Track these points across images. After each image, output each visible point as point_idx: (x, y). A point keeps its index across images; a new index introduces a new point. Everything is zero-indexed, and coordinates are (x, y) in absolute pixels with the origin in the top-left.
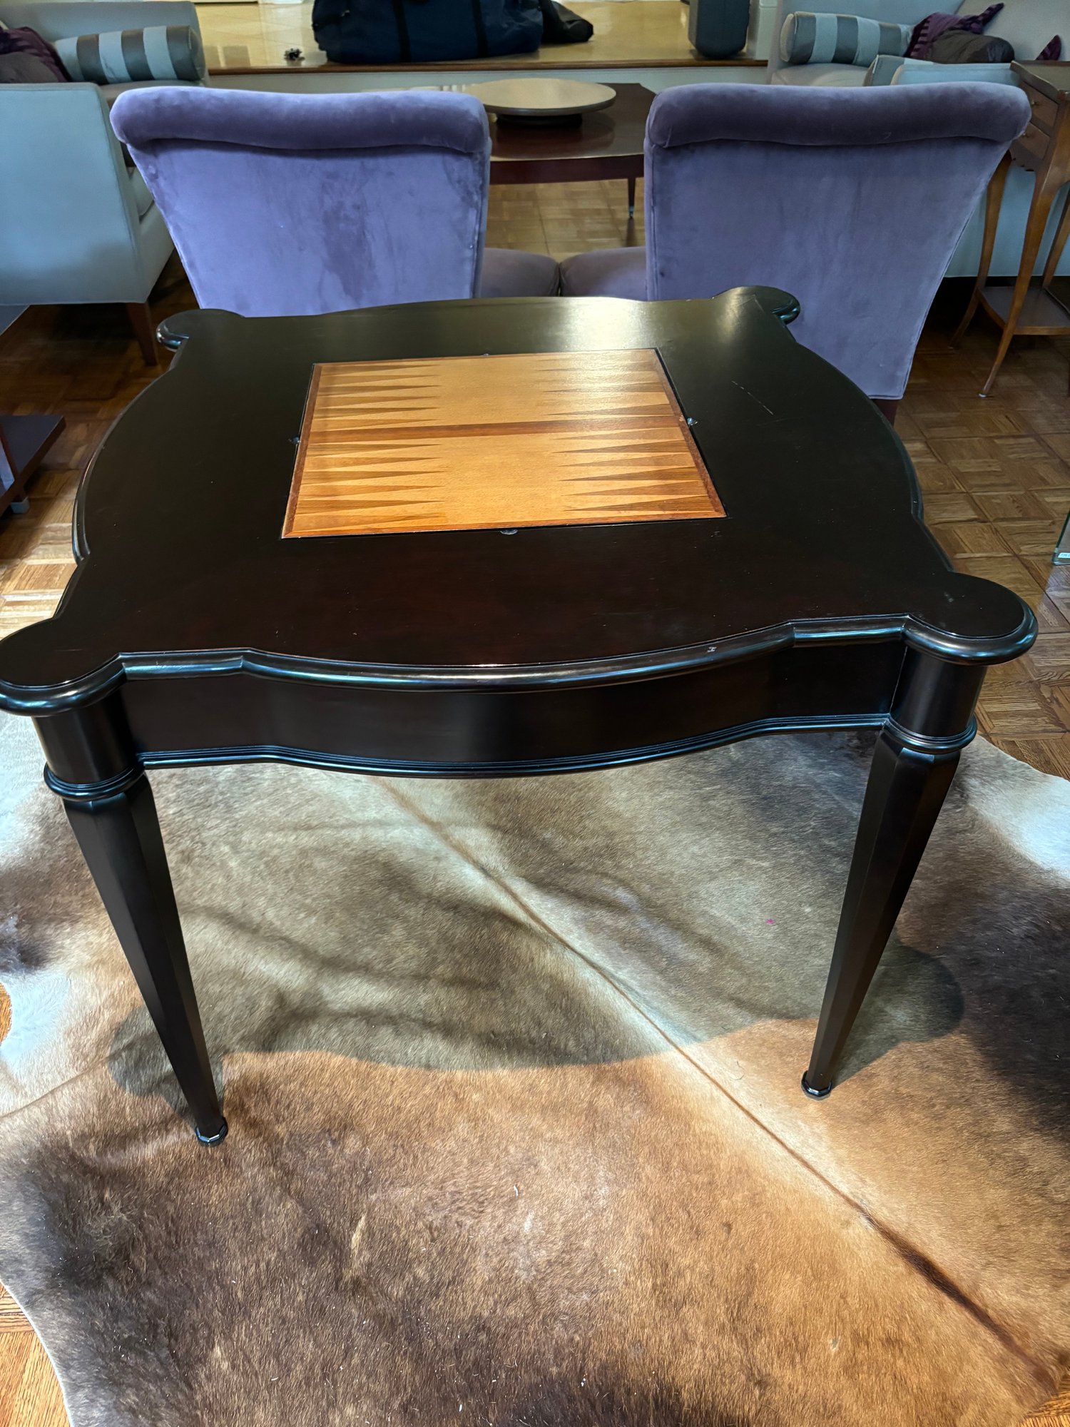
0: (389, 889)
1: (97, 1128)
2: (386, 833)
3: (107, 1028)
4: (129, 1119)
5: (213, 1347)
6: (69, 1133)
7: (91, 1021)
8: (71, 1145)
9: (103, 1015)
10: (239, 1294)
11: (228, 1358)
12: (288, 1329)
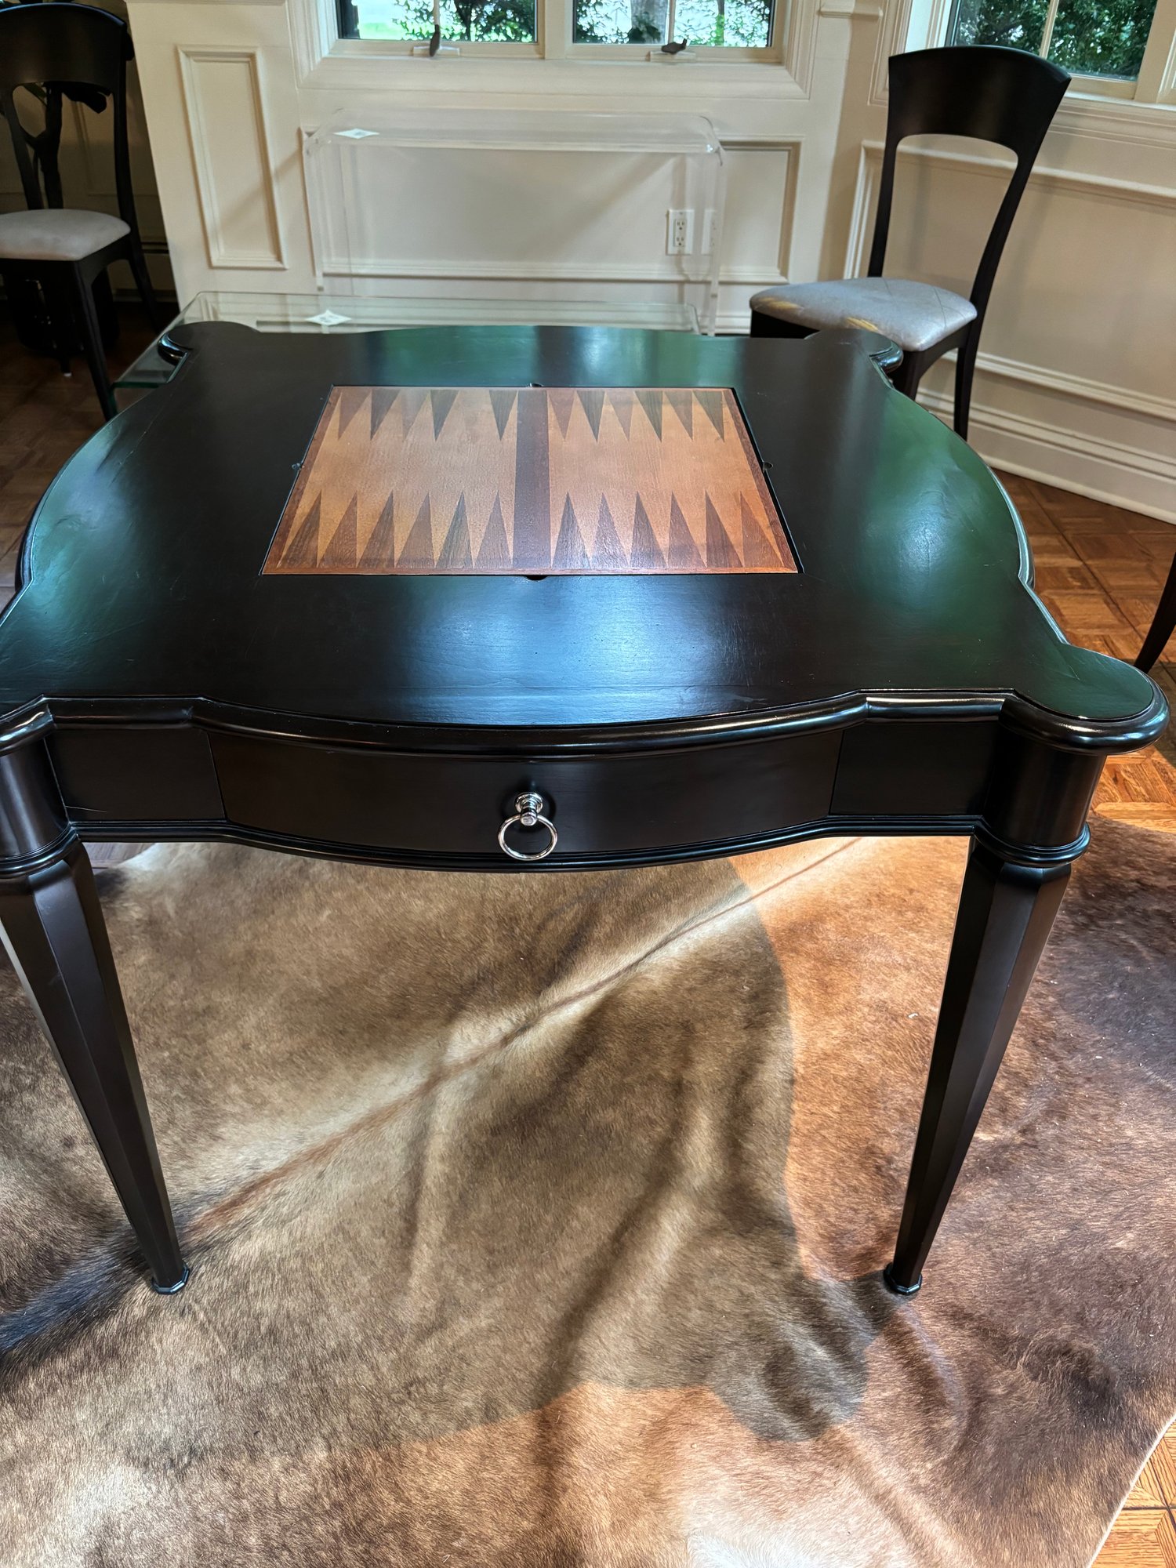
0: (540, 1126)
1: (919, 1427)
2: (440, 1133)
3: (768, 1456)
4: (899, 1390)
5: (1118, 1249)
6: (929, 1466)
7: (757, 1486)
8: (946, 1457)
9: (745, 1468)
10: (1064, 1232)
11: (1124, 1234)
12: (1080, 1186)
